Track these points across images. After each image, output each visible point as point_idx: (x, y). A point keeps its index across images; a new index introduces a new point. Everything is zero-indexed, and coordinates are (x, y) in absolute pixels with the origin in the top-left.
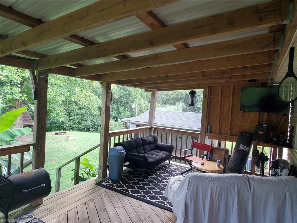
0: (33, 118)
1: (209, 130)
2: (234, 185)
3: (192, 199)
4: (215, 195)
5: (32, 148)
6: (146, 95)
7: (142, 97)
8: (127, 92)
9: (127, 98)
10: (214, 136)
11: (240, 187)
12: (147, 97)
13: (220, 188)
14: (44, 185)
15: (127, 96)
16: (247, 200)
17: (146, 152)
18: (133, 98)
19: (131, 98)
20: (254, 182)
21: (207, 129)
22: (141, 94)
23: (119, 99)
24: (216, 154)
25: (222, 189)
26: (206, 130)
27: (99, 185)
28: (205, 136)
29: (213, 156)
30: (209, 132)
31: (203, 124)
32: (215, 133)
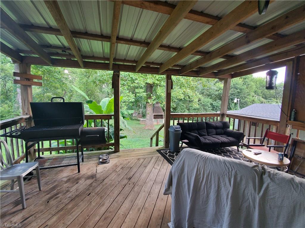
0: (164, 110)
1: (293, 117)
2: (230, 173)
3: (176, 174)
4: (202, 178)
5: (112, 117)
6: (262, 92)
7: (257, 94)
8: (239, 90)
9: (239, 96)
10: (300, 125)
11: (241, 180)
12: (263, 93)
13: (210, 171)
14: (98, 135)
15: (238, 94)
16: (251, 203)
17: (210, 134)
18: (245, 95)
19: (242, 95)
20: (269, 181)
21: (289, 115)
22: (256, 91)
23: (230, 97)
24: (301, 149)
25: (211, 173)
26: (288, 118)
27: (158, 152)
28: (287, 125)
29: (296, 151)
30: (292, 120)
31: (283, 111)
32: (302, 122)
